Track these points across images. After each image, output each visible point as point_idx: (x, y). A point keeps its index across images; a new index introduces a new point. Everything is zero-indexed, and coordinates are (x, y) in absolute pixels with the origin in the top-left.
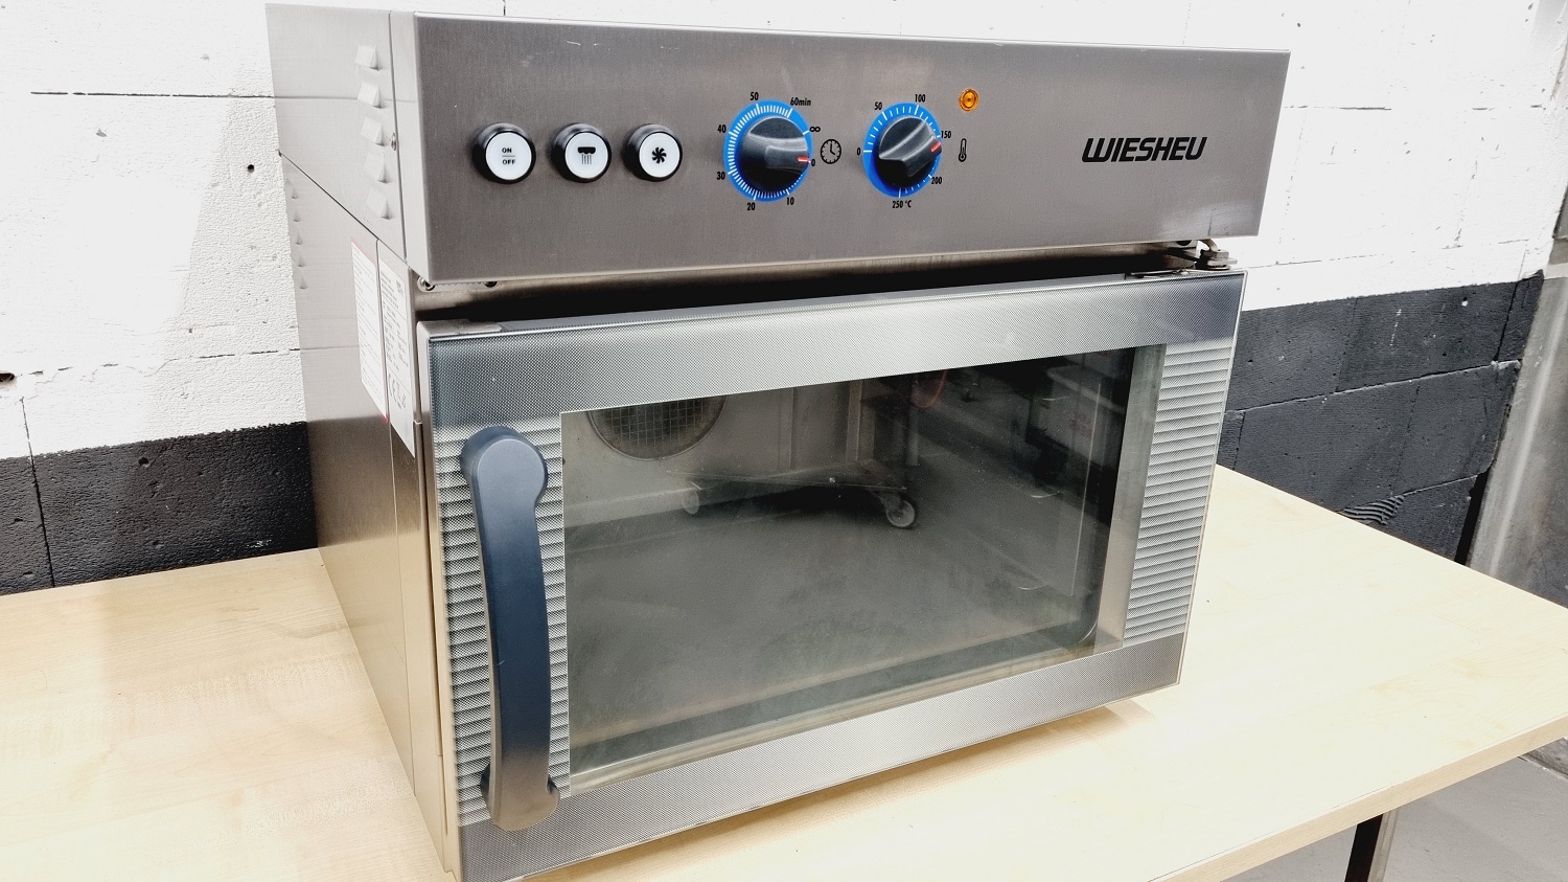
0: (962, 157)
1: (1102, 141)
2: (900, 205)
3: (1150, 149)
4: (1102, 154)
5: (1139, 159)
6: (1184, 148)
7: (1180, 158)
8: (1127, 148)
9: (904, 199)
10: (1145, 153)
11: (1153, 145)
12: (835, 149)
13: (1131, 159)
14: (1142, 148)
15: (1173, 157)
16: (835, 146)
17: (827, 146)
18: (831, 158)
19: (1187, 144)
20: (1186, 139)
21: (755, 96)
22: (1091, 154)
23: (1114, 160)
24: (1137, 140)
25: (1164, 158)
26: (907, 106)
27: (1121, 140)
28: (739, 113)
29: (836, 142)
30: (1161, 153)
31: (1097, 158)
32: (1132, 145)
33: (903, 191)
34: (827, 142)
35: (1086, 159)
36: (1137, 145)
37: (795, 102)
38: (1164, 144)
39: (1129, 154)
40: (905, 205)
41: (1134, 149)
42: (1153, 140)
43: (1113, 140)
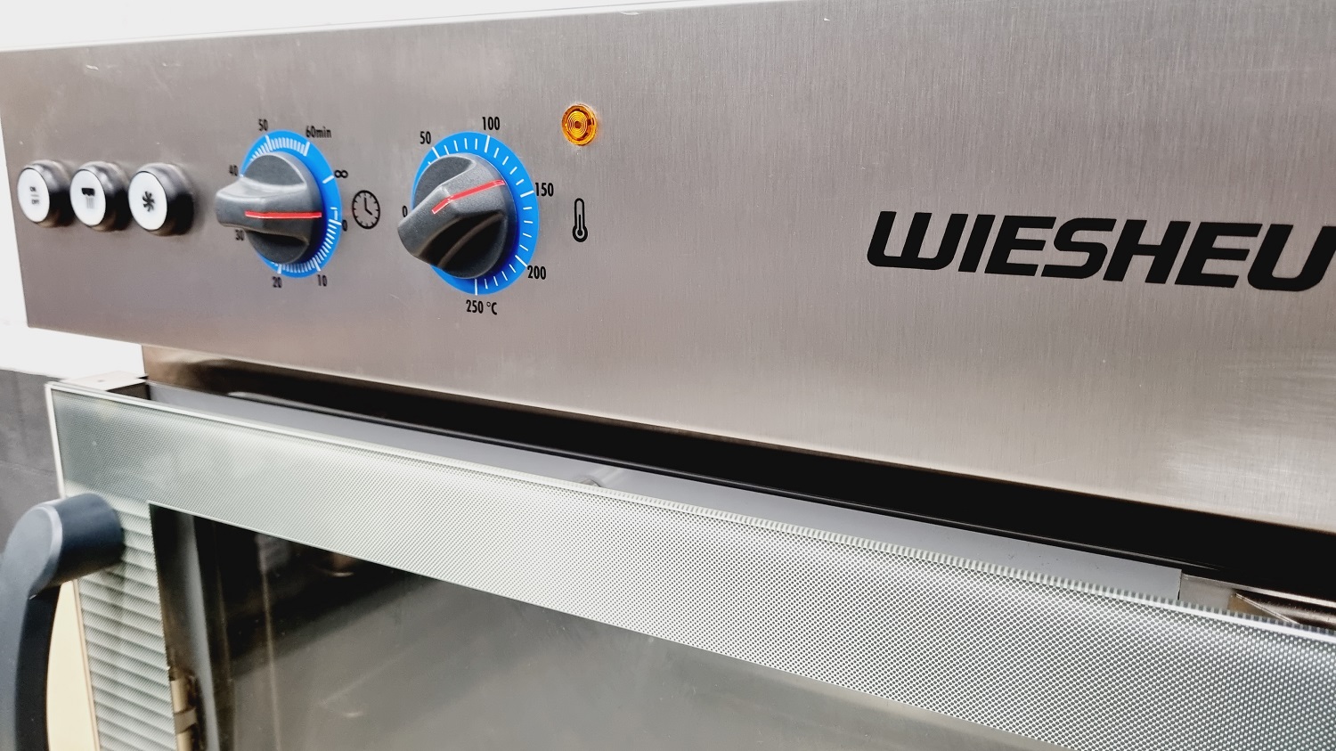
0: (580, 233)
1: (921, 222)
2: (479, 308)
3: (1097, 251)
4: (929, 248)
5: (1051, 271)
6: (1240, 255)
7: (1228, 281)
8: (1008, 240)
9: (486, 298)
10: (1080, 259)
11: (1110, 240)
12: (372, 207)
13: (1029, 270)
14: (1063, 242)
15: (1192, 275)
16: (370, 201)
17: (360, 200)
18: (368, 220)
19: (1254, 245)
20: (1250, 230)
21: (264, 125)
22: (894, 247)
23: (969, 265)
24: (1047, 222)
25: (1157, 275)
26: (471, 137)
27: (984, 222)
28: (250, 148)
29: (372, 195)
30: (1141, 265)
31: (910, 259)
32: (1023, 234)
33: (481, 283)
34: (358, 194)
35: (877, 256)
36: (1049, 235)
37: (312, 132)
38: (1153, 235)
39: (1016, 256)
40: (487, 310)
41: (1038, 245)
42: (1107, 225)
43: (957, 222)
